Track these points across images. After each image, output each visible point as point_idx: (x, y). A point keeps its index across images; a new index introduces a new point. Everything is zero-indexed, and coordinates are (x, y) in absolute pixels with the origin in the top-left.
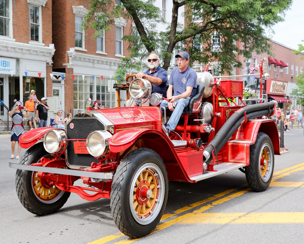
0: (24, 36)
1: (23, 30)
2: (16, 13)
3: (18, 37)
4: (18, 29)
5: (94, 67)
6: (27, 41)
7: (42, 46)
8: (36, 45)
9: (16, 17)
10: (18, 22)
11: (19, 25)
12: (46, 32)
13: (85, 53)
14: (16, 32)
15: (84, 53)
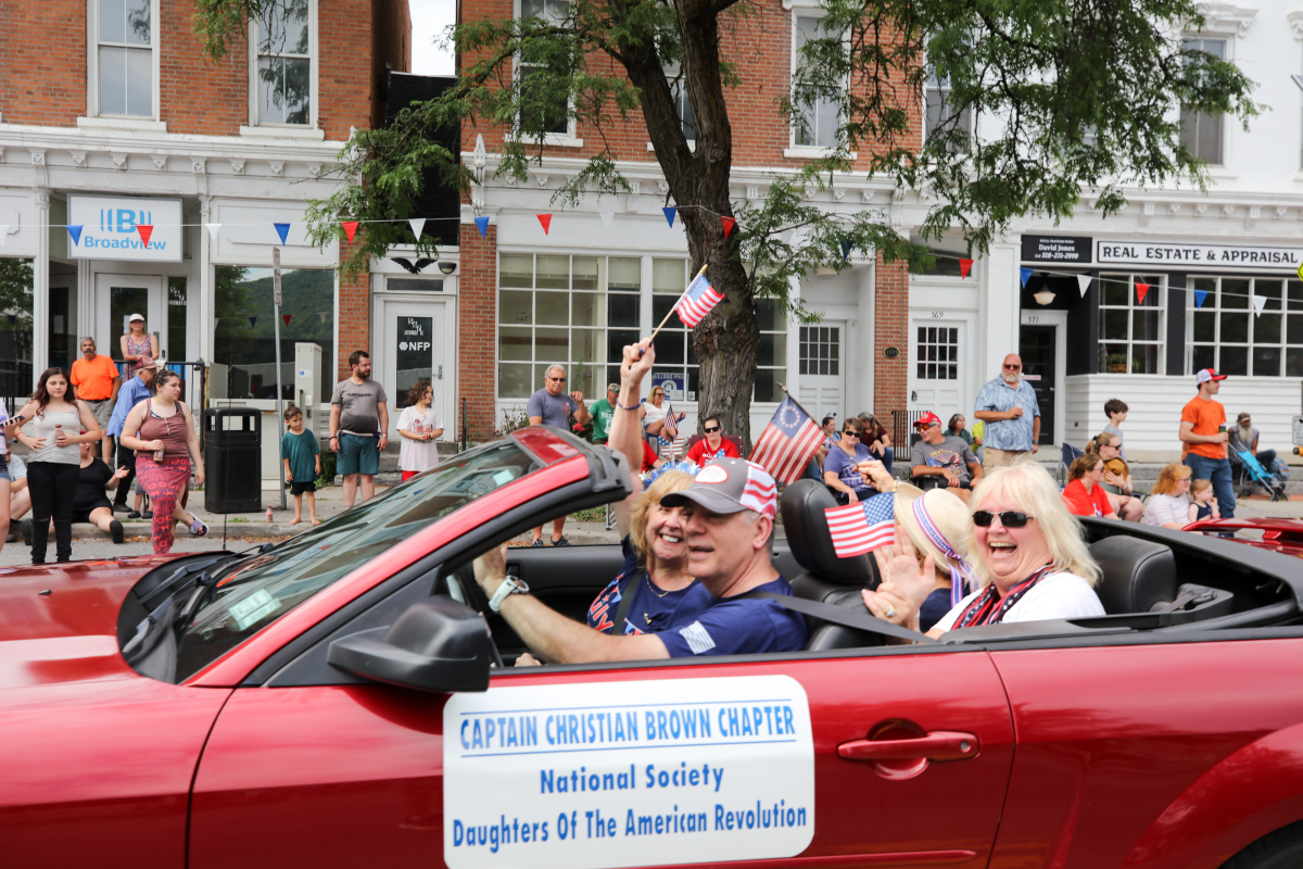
0: (213, 109)
1: (210, 84)
2: (173, 23)
3: (185, 115)
4: (184, 83)
5: (632, 215)
6: (228, 125)
7: (315, 139)
8: (277, 138)
9: (175, 38)
10: (183, 56)
11: (187, 68)
12: (337, 81)
13: (573, 157)
14: (171, 97)
15: (567, 156)
